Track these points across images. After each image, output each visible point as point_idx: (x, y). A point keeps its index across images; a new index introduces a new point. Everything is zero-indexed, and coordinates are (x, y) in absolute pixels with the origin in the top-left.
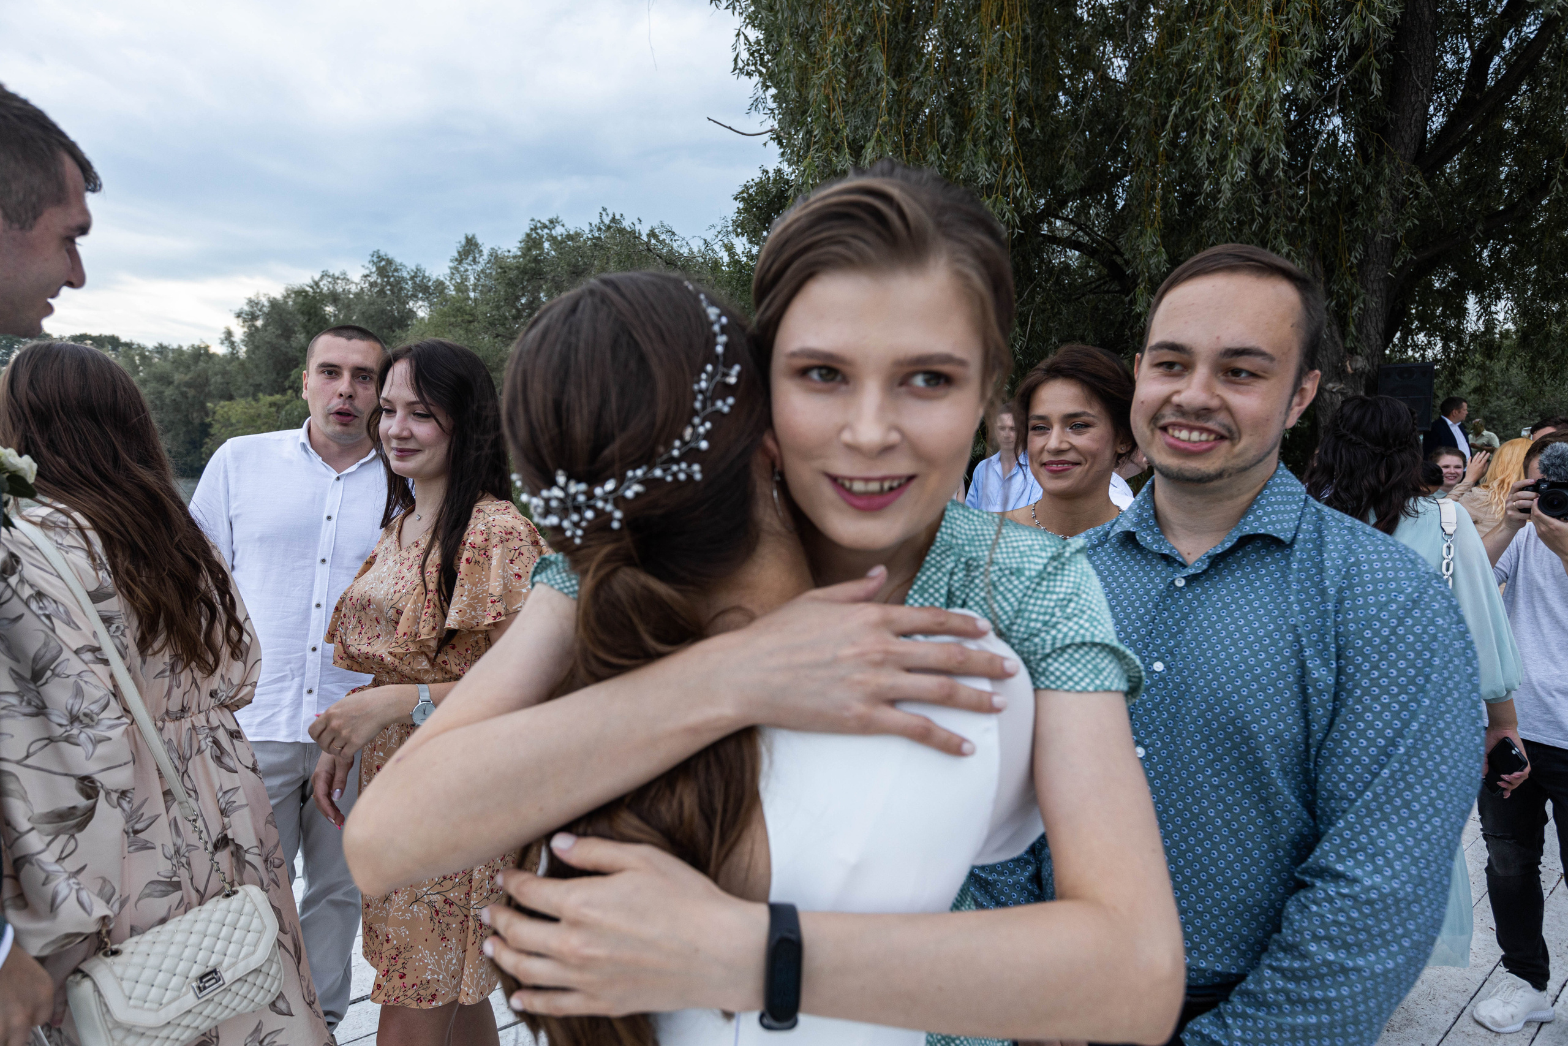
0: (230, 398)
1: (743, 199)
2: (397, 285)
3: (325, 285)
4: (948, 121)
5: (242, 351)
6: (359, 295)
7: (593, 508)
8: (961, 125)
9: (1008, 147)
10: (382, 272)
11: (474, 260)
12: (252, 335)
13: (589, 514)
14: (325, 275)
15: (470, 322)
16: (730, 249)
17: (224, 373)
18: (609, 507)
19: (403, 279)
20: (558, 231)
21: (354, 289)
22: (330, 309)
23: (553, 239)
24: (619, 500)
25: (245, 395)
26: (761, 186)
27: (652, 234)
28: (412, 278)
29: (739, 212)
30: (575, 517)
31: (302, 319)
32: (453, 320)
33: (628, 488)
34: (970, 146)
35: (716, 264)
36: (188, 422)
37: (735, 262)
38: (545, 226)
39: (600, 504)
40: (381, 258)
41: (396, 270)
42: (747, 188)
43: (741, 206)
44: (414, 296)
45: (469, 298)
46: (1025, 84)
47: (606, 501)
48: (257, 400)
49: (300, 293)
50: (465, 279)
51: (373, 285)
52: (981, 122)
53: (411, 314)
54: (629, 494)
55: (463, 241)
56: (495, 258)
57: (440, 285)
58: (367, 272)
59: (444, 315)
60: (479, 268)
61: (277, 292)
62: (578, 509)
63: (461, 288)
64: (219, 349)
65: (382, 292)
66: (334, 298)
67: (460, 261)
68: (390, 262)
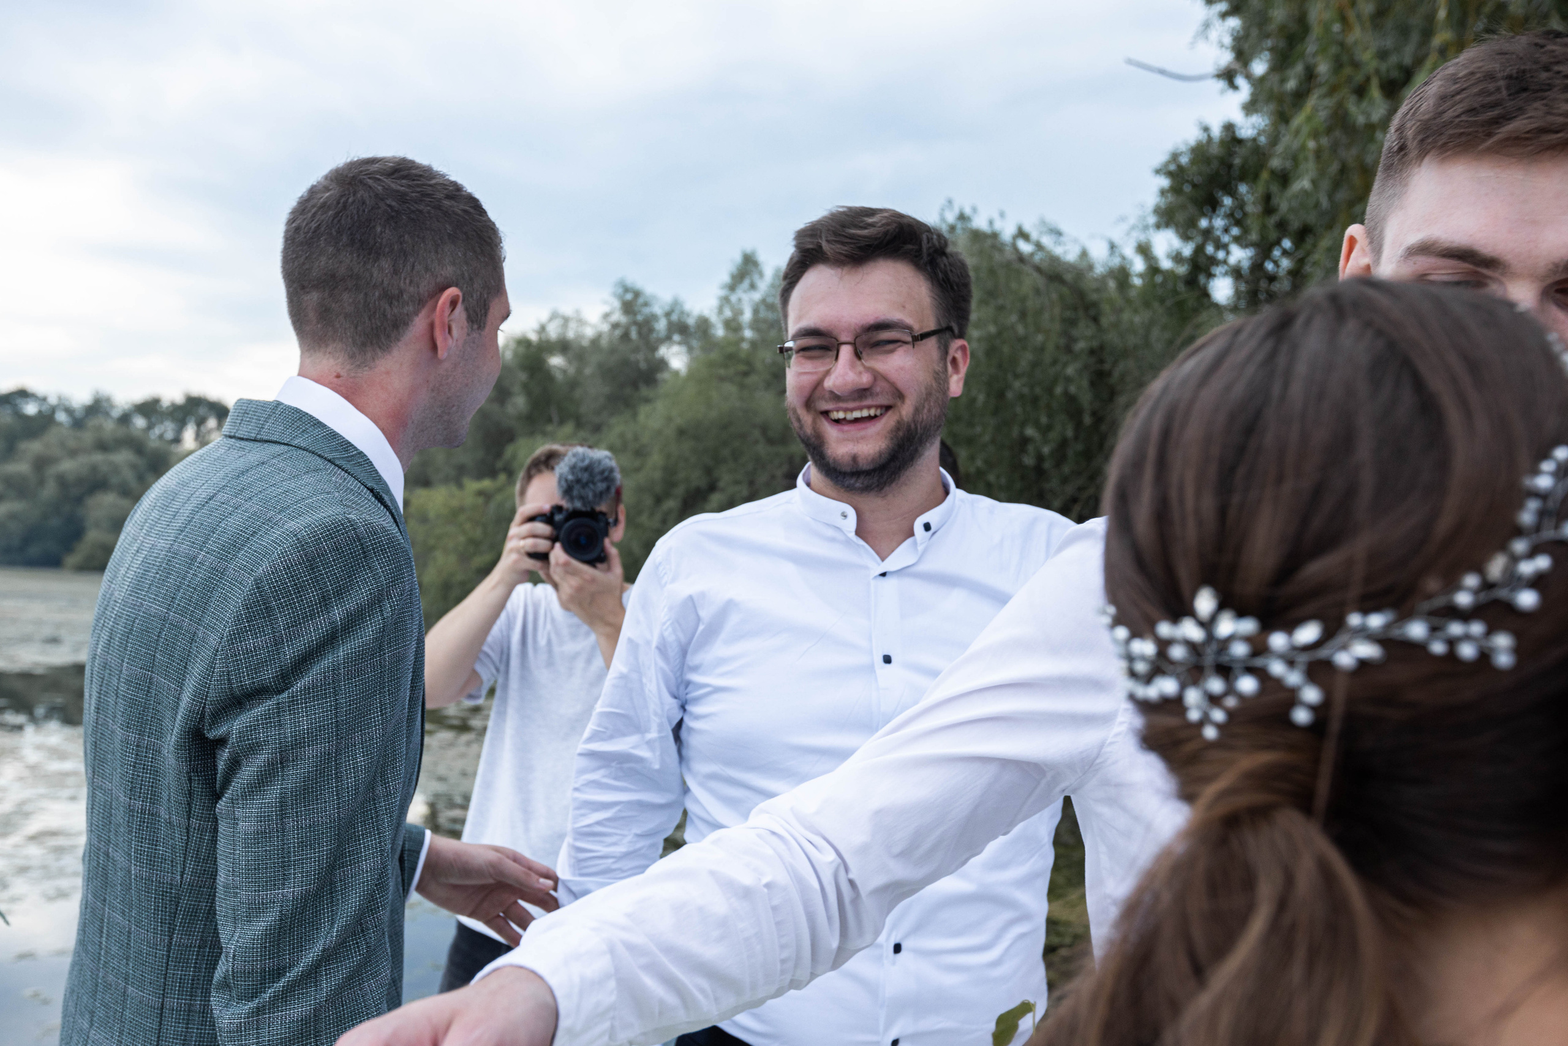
1: (1170, 174)
2: (646, 327)
3: (553, 332)
6: (595, 342)
10: (628, 307)
11: (753, 287)
14: (554, 316)
15: (746, 374)
16: (1145, 250)
19: (654, 317)
21: (589, 332)
22: (556, 361)
25: (446, 480)
26: (1200, 154)
27: (1023, 234)
28: (668, 315)
29: (1163, 192)
31: (523, 376)
32: (722, 372)
35: (1122, 277)
37: (1153, 270)
40: (626, 290)
41: (646, 304)
42: (1175, 156)
43: (1166, 183)
44: (668, 338)
45: (743, 339)
48: (460, 486)
50: (738, 312)
51: (615, 326)
53: (663, 364)
55: (738, 258)
57: (704, 325)
58: (606, 309)
59: (711, 364)
60: (757, 296)
63: (732, 325)
65: (626, 336)
66: (563, 346)
67: (732, 288)
68: (637, 294)
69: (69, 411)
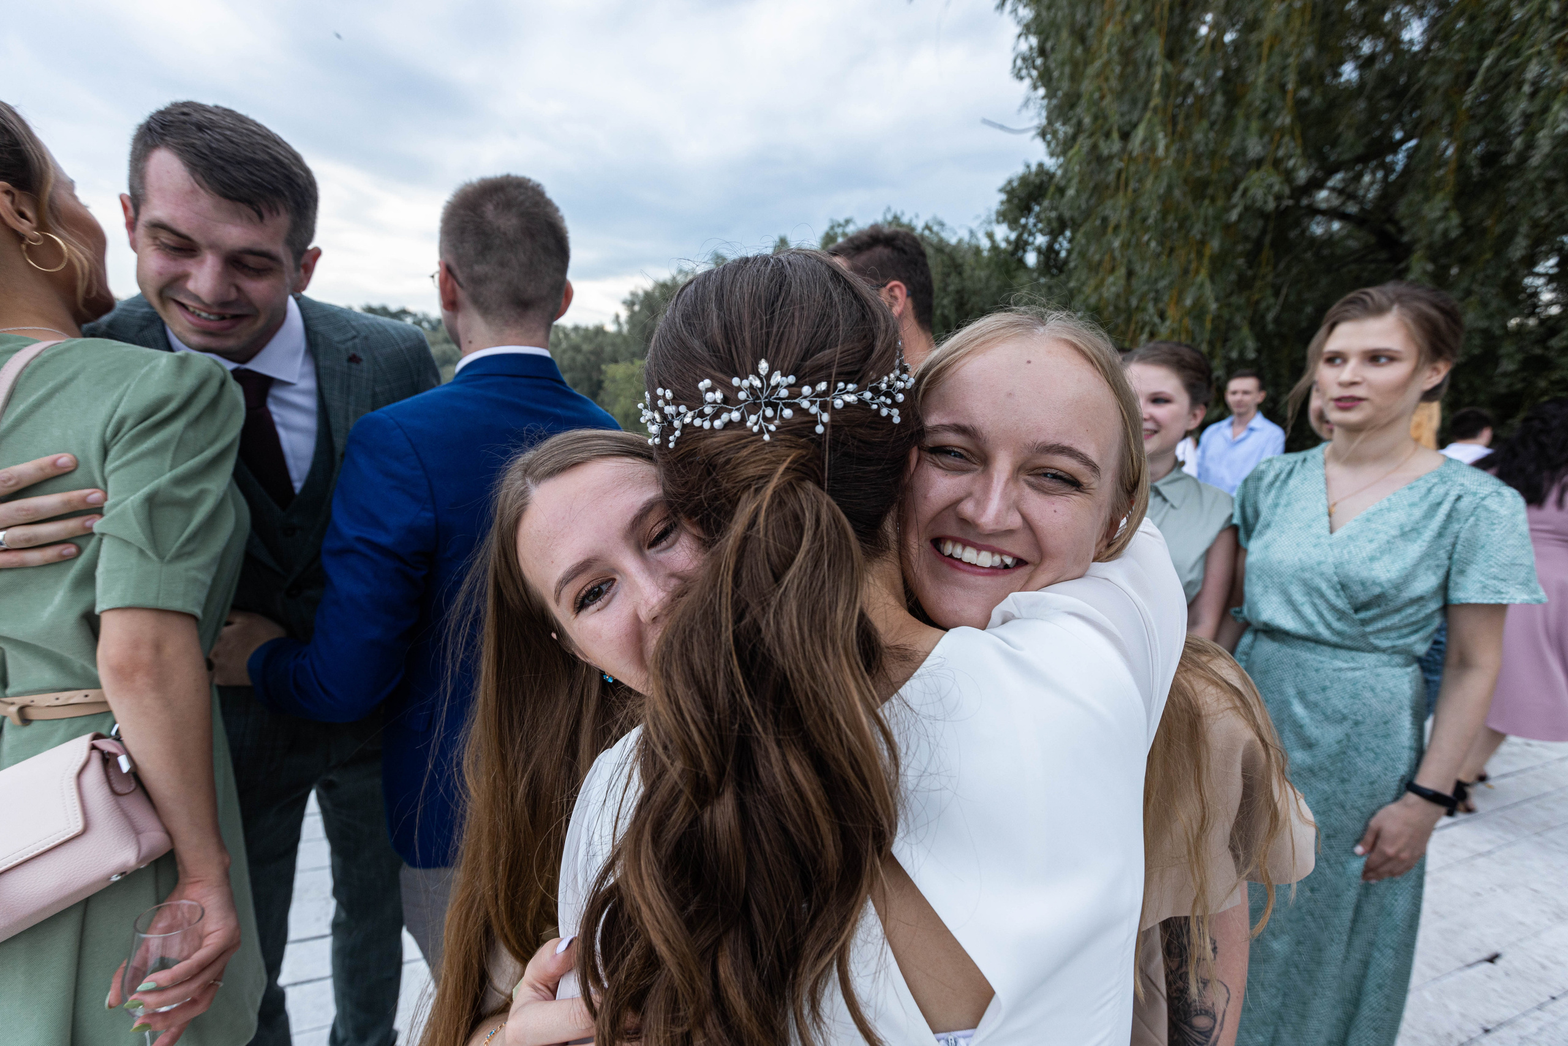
0: (616, 361)
1: (1007, 192)
3: (681, 278)
4: (1219, 99)
5: (625, 328)
8: (1233, 100)
9: (1285, 119)
12: (632, 316)
14: (680, 271)
16: (990, 236)
17: (613, 344)
25: (625, 360)
26: (1024, 180)
27: (927, 227)
29: (1002, 203)
34: (1241, 121)
35: (977, 251)
36: (590, 379)
37: (994, 248)
38: (839, 225)
42: (1010, 182)
43: (1005, 197)
46: (1309, 53)
48: (632, 363)
49: (663, 286)
52: (1257, 96)
55: (777, 240)
61: (648, 285)
64: (611, 328)
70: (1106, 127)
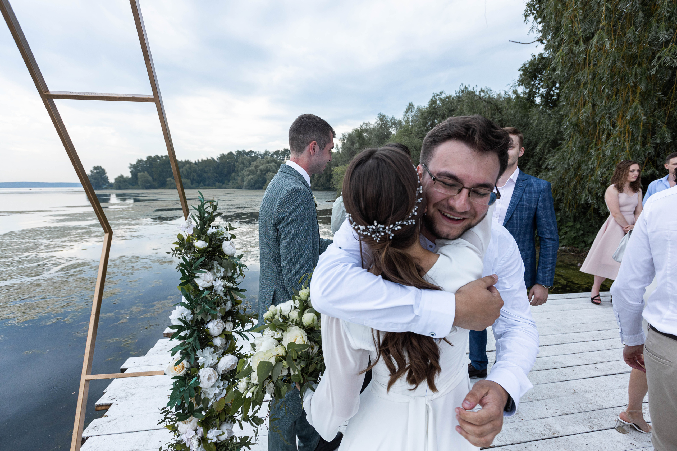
0: (337, 166)
1: (523, 70)
2: (386, 124)
3: (364, 127)
5: (341, 150)
6: (374, 129)
7: (384, 232)
10: (381, 120)
11: (412, 111)
12: (343, 145)
13: (383, 234)
14: (364, 123)
15: (410, 134)
16: (515, 92)
17: (336, 158)
18: (390, 233)
19: (388, 121)
20: (443, 96)
21: (372, 127)
22: (365, 134)
23: (441, 99)
24: (393, 231)
25: (341, 165)
26: (532, 63)
27: (482, 91)
28: (391, 121)
29: (521, 76)
30: (378, 234)
31: (357, 139)
32: (405, 134)
33: (396, 227)
35: (509, 100)
36: (326, 174)
37: (518, 97)
38: (438, 95)
39: (387, 231)
40: (381, 115)
41: (386, 119)
42: (525, 65)
43: (522, 73)
44: (391, 127)
45: (410, 125)
47: (389, 230)
49: (357, 130)
50: (408, 118)
51: (378, 125)
53: (391, 132)
54: (396, 229)
55: (408, 105)
56: (419, 109)
57: (400, 122)
58: (377, 121)
59: (402, 132)
60: (413, 114)
61: (350, 131)
62: (379, 232)
63: (407, 122)
65: (381, 127)
66: (366, 131)
67: (407, 112)
68: (384, 116)
69: (261, 155)
70: (576, 39)
